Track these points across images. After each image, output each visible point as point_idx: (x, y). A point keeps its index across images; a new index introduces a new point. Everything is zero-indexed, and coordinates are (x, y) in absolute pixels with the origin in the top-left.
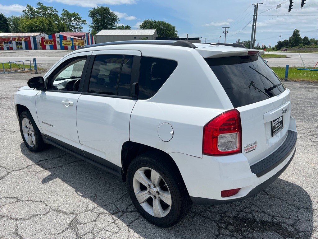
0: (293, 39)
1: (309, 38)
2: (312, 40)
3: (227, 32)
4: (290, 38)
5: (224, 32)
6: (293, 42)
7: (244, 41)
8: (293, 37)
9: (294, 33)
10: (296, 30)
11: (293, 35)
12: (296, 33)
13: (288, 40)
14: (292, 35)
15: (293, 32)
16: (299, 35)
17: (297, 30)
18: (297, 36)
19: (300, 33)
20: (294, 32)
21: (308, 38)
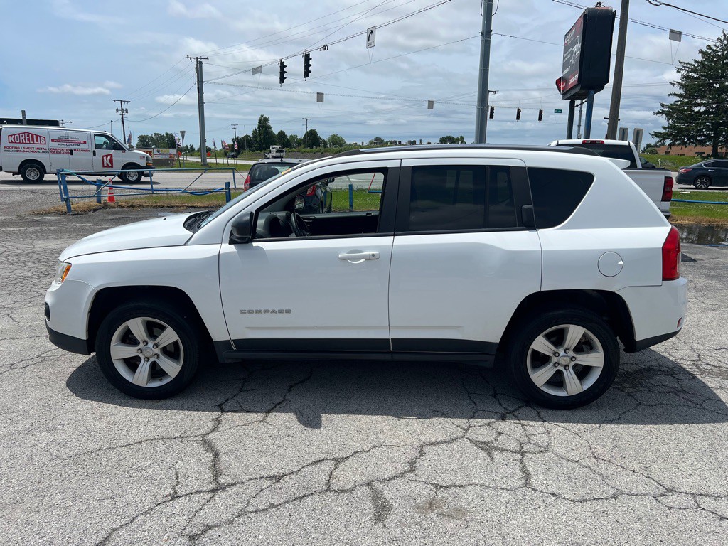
0: (260, 134)
1: (288, 134)
2: (292, 137)
3: (127, 112)
4: (255, 132)
5: (117, 111)
6: (260, 141)
7: (156, 134)
8: (259, 131)
9: (260, 123)
10: (262, 116)
11: (259, 127)
12: (264, 123)
13: (252, 136)
14: (257, 127)
15: (258, 121)
16: (270, 128)
17: (265, 118)
18: (266, 128)
19: (271, 123)
20: (260, 120)
21: (286, 133)
